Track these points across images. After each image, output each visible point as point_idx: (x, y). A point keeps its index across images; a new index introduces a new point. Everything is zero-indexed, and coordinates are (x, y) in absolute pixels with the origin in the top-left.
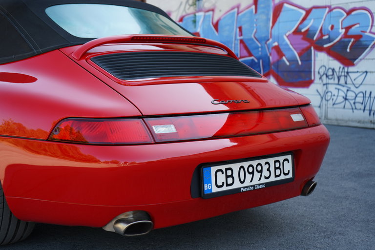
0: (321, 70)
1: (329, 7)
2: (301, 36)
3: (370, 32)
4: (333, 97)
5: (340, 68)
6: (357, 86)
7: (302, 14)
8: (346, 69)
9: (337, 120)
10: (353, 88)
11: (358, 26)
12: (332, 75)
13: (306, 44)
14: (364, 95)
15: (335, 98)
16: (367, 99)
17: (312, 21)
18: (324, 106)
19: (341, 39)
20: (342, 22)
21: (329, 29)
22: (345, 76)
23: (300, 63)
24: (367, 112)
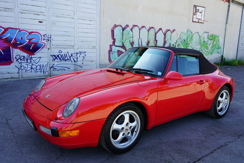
0: (17, 57)
1: (19, 29)
2: (3, 41)
3: (41, 42)
4: (25, 68)
5: (27, 56)
6: (36, 63)
7: (2, 30)
8: (30, 56)
9: (28, 77)
10: (34, 64)
11: (35, 39)
12: (23, 59)
13: (6, 45)
14: (40, 66)
15: (26, 68)
16: (42, 67)
17: (9, 34)
18: (21, 72)
19: (27, 44)
20: (27, 36)
21: (20, 39)
22: (30, 59)
23: (3, 54)
24: (42, 72)
